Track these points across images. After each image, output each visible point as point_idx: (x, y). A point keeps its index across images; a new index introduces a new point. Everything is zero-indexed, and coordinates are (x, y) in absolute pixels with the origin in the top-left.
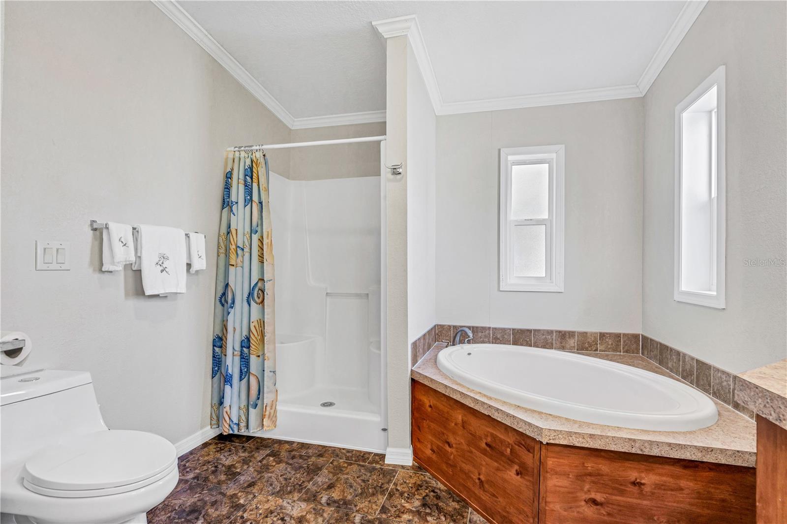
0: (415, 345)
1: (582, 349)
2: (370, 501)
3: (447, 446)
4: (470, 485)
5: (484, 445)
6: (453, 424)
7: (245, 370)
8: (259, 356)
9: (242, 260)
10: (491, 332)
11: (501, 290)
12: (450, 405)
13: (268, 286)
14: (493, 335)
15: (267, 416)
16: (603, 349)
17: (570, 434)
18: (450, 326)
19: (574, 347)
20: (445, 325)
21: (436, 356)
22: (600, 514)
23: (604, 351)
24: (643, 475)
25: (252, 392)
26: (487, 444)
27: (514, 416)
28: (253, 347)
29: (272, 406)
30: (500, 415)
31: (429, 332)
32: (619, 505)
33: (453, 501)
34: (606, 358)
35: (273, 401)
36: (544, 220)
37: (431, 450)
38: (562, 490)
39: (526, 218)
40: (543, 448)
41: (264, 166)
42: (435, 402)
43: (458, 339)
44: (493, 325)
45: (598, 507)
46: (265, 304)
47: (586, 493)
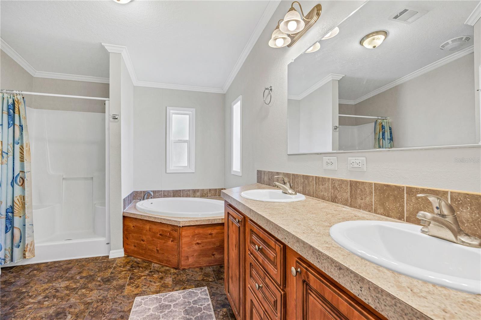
0: (124, 200)
1: (202, 197)
2: (104, 272)
3: (142, 241)
4: (153, 254)
5: (159, 235)
6: (145, 231)
7: (10, 226)
8: (21, 217)
9: (7, 160)
10: (162, 193)
11: (167, 172)
12: (143, 223)
13: (27, 175)
14: (163, 194)
15: (28, 251)
16: (210, 195)
17: (189, 221)
18: (141, 191)
19: (199, 196)
20: (139, 191)
21: (135, 205)
22: (200, 247)
23: (210, 196)
24: (212, 231)
25: (16, 238)
26: (160, 234)
27: (170, 220)
28: (17, 211)
29: (31, 245)
30: (165, 221)
31: (131, 194)
32: (206, 243)
33: (145, 263)
34: (211, 198)
35: (32, 242)
36: (187, 141)
37: (134, 246)
38: (187, 242)
39: (179, 139)
40: (181, 228)
41: (23, 104)
42: (136, 224)
43: (146, 197)
44: (163, 190)
45: (199, 245)
46: (26, 185)
47: (195, 241)
